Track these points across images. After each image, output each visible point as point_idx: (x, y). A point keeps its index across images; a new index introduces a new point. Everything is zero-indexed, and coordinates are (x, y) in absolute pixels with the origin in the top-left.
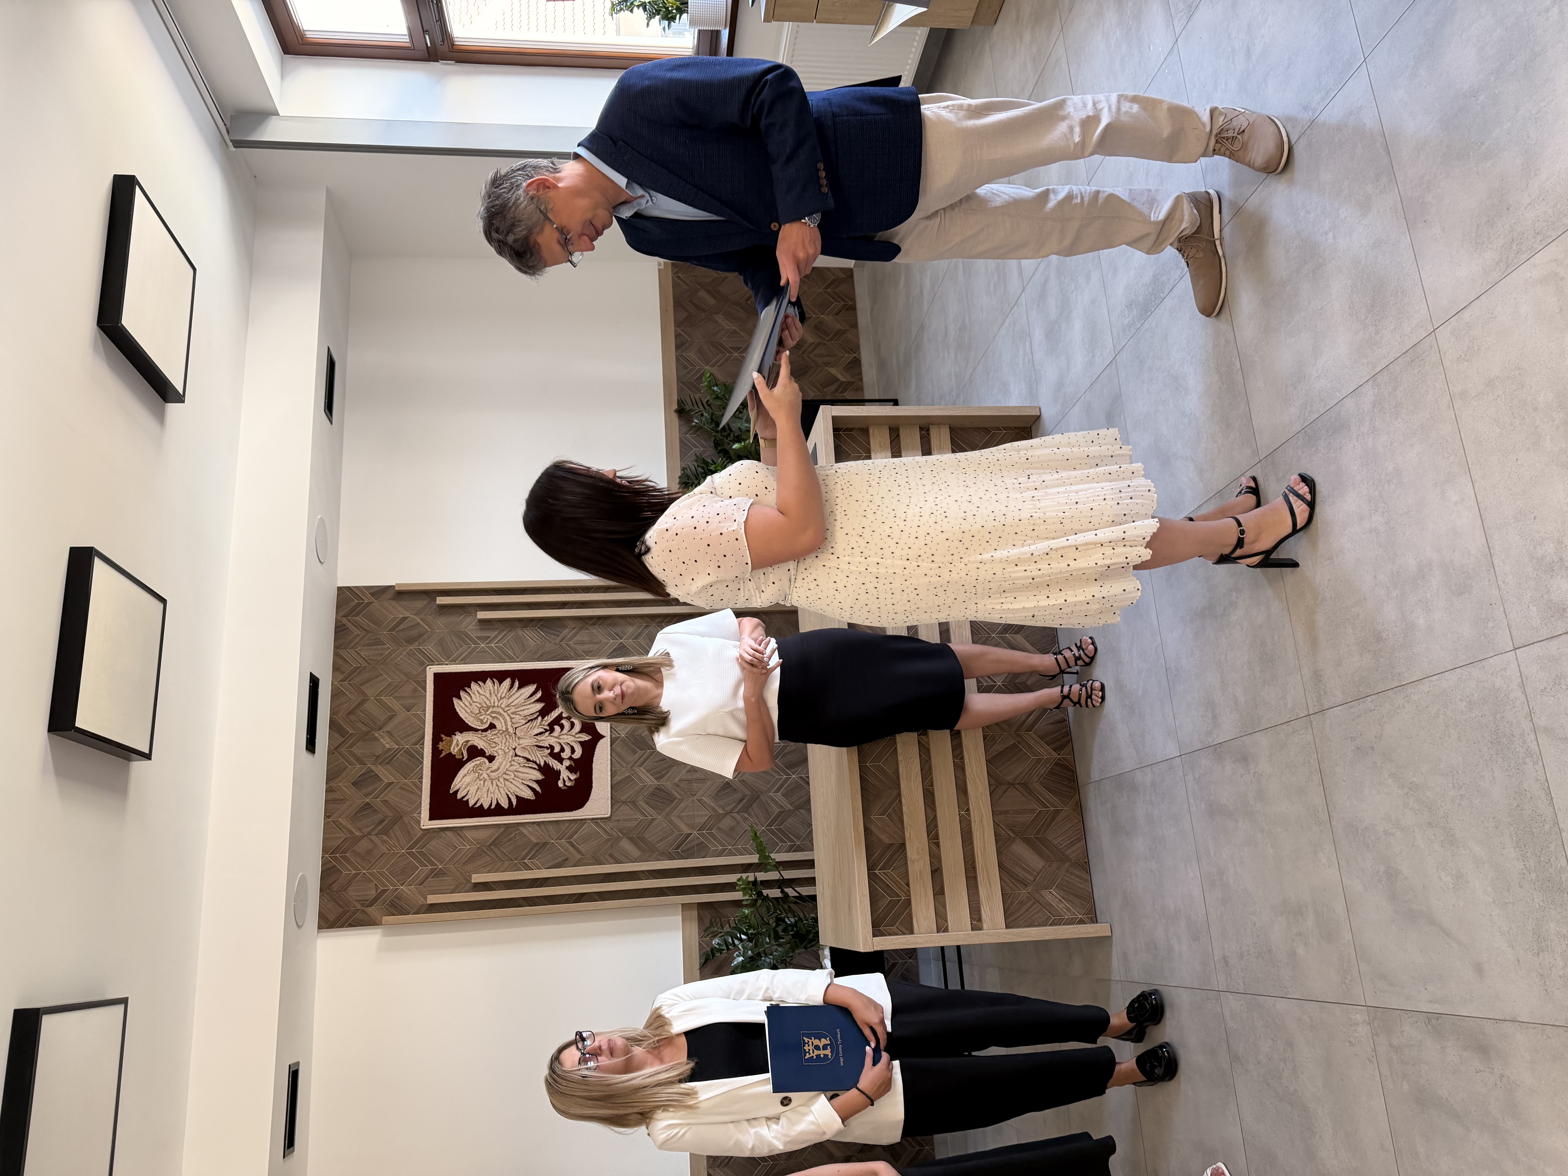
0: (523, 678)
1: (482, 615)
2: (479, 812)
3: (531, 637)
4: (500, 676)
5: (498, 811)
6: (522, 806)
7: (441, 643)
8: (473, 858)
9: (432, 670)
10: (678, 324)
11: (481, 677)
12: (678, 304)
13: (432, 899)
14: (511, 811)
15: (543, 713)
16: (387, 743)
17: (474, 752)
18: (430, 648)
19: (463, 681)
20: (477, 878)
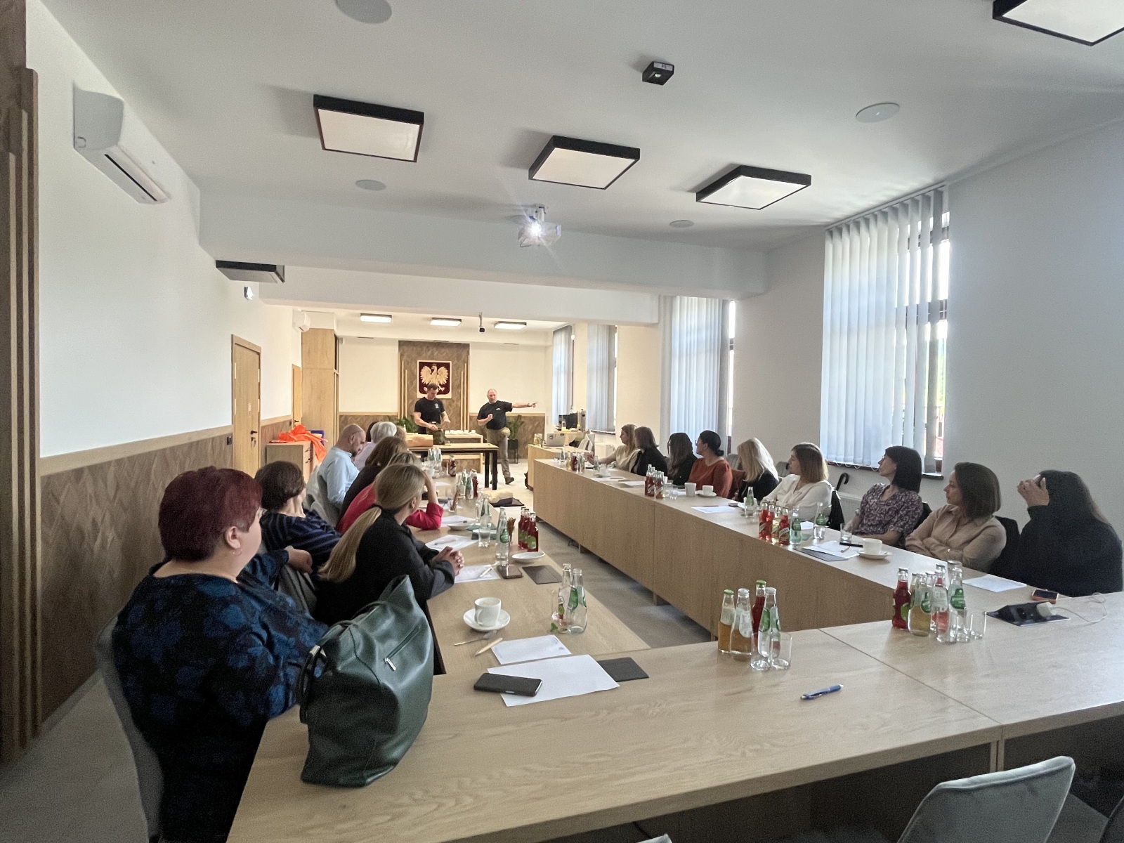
0: (448, 381)
1: (462, 373)
2: (420, 371)
3: (458, 382)
4: (449, 376)
5: (420, 375)
6: (420, 380)
7: (456, 364)
8: (411, 371)
9: (450, 362)
10: (530, 417)
11: (449, 372)
12: (534, 417)
13: (403, 361)
14: (420, 378)
15: (440, 385)
16: (435, 354)
17: (433, 371)
18: (456, 361)
19: (448, 369)
20: (406, 371)
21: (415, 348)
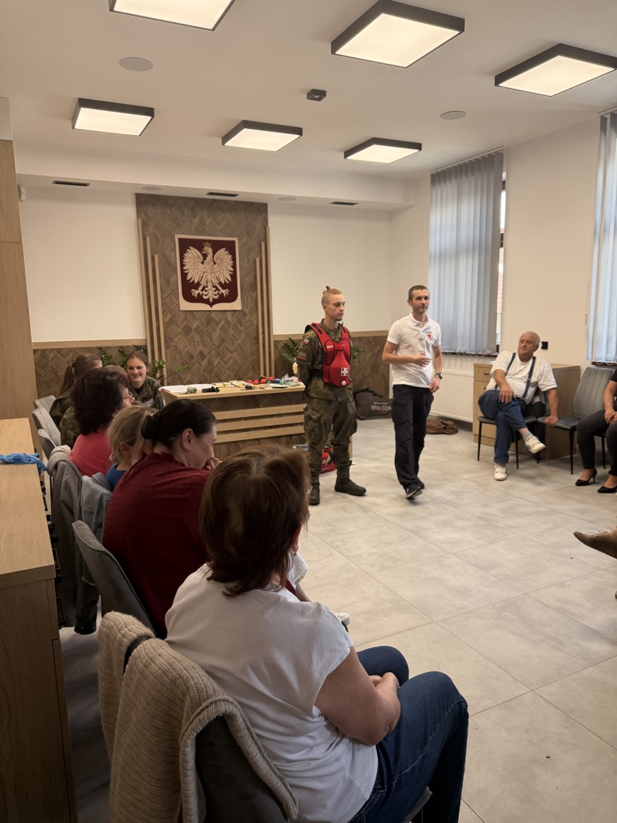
1: (258, 260)
3: (249, 279)
7: (246, 244)
8: (164, 255)
9: (236, 239)
13: (148, 239)
16: (208, 222)
18: (244, 239)
20: (156, 257)
21: (168, 211)
